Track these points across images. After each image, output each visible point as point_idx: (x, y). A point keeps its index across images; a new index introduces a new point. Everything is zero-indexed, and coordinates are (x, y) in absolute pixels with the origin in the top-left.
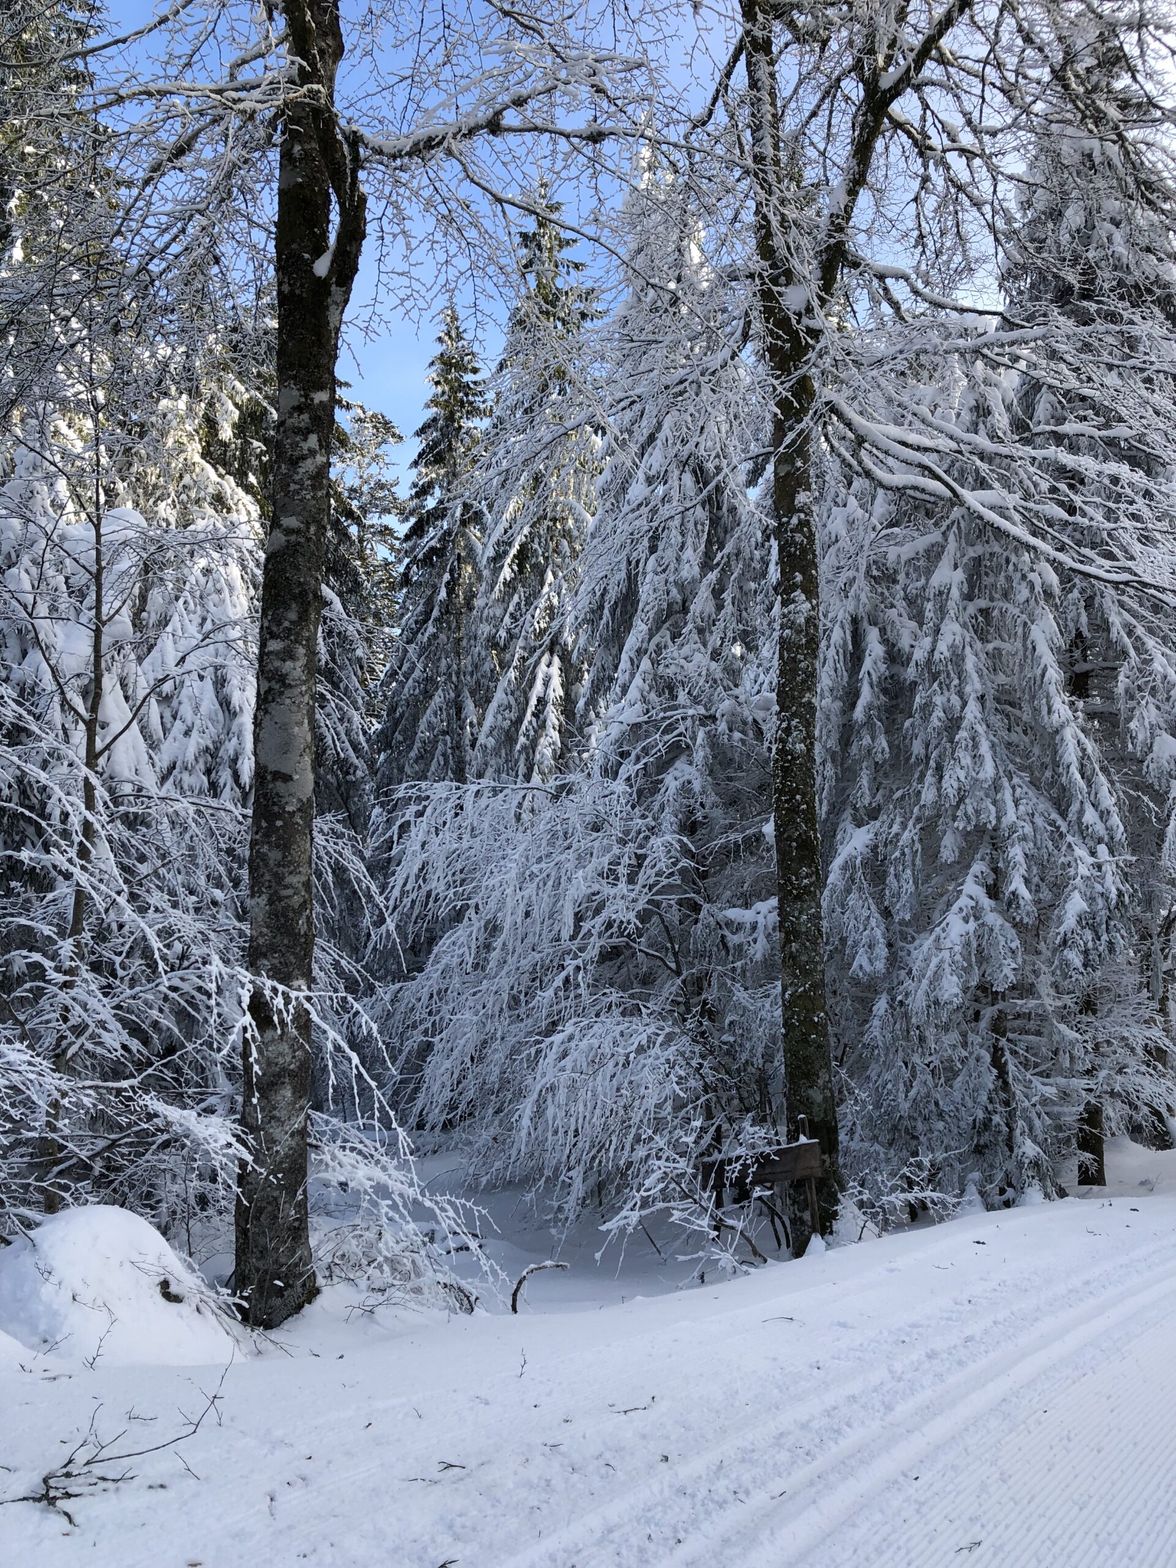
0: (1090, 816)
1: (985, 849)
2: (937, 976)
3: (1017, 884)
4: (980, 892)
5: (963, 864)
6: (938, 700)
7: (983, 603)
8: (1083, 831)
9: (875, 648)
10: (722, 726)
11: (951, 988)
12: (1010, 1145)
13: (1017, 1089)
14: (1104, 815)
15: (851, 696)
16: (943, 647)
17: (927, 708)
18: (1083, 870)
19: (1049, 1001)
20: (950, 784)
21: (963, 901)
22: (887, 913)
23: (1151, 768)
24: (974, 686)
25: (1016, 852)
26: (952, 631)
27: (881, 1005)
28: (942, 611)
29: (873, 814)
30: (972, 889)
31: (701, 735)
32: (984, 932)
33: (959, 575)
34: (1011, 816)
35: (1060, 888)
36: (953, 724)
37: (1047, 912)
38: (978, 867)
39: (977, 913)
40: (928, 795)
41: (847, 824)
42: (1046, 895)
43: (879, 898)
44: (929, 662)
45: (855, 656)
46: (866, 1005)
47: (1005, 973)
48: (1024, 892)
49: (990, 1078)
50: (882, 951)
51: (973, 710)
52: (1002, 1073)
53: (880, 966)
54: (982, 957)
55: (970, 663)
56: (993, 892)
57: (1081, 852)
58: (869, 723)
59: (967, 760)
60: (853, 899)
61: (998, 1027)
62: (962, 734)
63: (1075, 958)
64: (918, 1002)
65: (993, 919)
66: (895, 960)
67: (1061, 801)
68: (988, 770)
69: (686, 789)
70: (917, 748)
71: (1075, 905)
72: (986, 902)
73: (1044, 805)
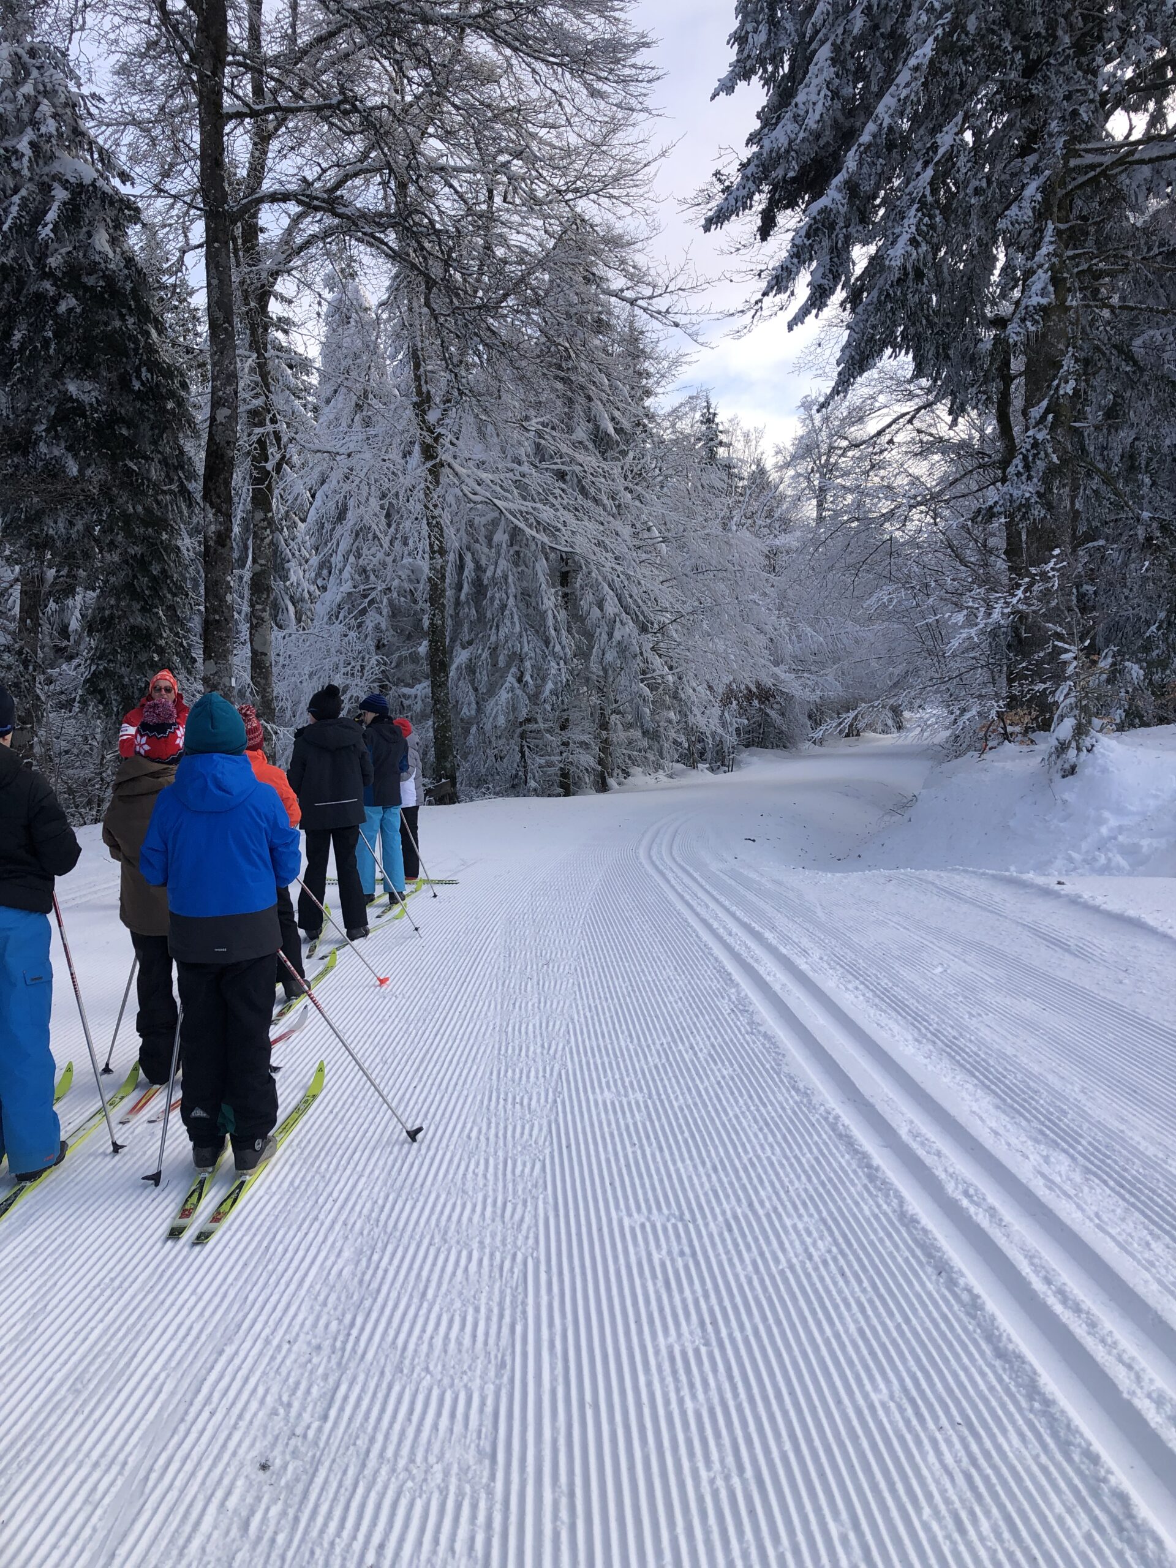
0: (558, 648)
1: (516, 662)
2: (496, 716)
3: (527, 678)
4: (513, 681)
5: (508, 666)
6: (497, 595)
7: (517, 548)
8: (554, 654)
9: (470, 565)
10: (395, 595)
11: (501, 721)
12: (526, 782)
13: (529, 761)
14: (563, 648)
15: (459, 587)
16: (499, 572)
17: (492, 598)
18: (553, 671)
19: (542, 726)
20: (502, 634)
21: (507, 685)
22: (476, 690)
23: (588, 623)
24: (512, 590)
25: (528, 664)
26: (503, 564)
27: (474, 730)
28: (498, 553)
29: (470, 643)
30: (511, 679)
31: (385, 601)
32: (515, 698)
33: (506, 537)
34: (526, 649)
35: (544, 679)
36: (503, 607)
37: (539, 689)
38: (513, 670)
39: (512, 689)
40: (493, 639)
41: (458, 648)
42: (539, 681)
43: (472, 682)
44: (493, 577)
45: (461, 567)
46: (467, 731)
47: (523, 714)
48: (530, 681)
49: (518, 757)
50: (474, 706)
51: (511, 602)
52: (523, 756)
53: (473, 712)
54: (514, 709)
55: (510, 579)
56: (520, 680)
57: (553, 664)
58: (467, 602)
59: (509, 624)
60: (461, 683)
61: (523, 736)
62: (507, 612)
63: (548, 707)
64: (488, 727)
65: (519, 692)
66: (479, 710)
67: (547, 642)
68: (517, 629)
69: (377, 628)
70: (489, 615)
71: (550, 685)
72: (516, 685)
73: (540, 644)
